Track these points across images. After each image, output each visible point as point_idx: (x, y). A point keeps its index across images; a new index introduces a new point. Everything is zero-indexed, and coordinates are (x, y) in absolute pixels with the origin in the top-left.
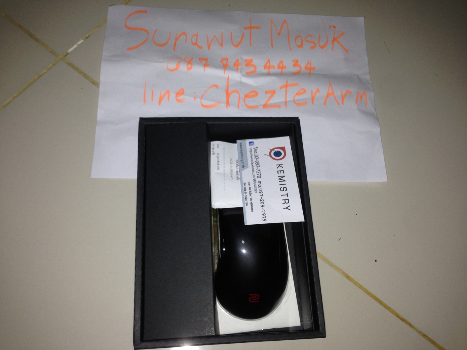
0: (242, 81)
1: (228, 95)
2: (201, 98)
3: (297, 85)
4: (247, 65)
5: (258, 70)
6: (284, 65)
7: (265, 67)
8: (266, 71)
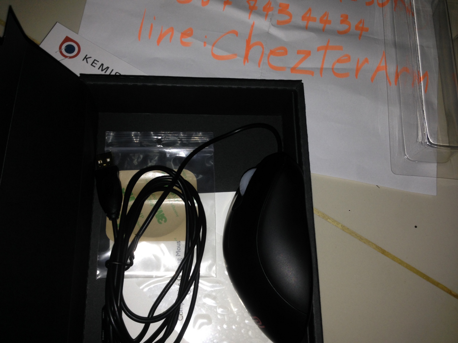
0: (269, 32)
1: (249, 47)
2: (213, 45)
3: (340, 48)
4: (280, 11)
5: (293, 20)
6: (329, 19)
7: (303, 18)
8: (303, 23)
